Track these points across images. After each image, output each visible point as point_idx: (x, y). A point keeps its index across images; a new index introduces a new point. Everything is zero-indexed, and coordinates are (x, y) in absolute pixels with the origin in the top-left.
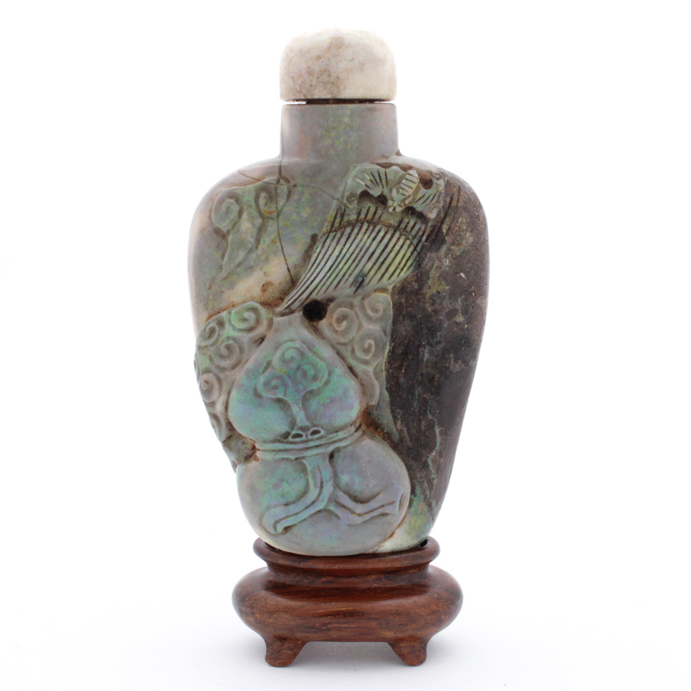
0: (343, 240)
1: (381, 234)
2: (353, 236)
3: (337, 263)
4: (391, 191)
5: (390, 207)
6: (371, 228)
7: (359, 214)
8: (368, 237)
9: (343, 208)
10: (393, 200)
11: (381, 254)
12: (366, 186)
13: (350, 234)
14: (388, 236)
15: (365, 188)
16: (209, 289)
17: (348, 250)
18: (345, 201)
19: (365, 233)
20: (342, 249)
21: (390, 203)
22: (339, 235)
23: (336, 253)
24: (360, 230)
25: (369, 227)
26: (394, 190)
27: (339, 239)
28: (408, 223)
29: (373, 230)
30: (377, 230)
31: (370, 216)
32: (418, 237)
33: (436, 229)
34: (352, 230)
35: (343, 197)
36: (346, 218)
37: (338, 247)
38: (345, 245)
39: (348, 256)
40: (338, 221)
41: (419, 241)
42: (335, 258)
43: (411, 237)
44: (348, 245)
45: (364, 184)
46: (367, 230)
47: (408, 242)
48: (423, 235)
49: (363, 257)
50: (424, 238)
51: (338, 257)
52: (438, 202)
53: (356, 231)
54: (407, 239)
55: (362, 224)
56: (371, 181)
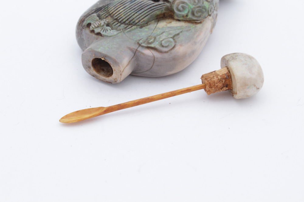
0: (131, 19)
1: (116, 14)
2: (126, 19)
3: (138, 10)
4: (103, 25)
5: (107, 22)
6: (118, 19)
7: (119, 25)
8: (121, 15)
9: (124, 29)
10: (104, 23)
11: (121, 7)
12: (110, 30)
13: (127, 20)
14: (114, 13)
15: (111, 30)
16: (191, 30)
17: (131, 14)
18: (122, 30)
19: (121, 18)
20: (133, 15)
21: (106, 22)
22: (131, 22)
23: (136, 15)
24: (123, 20)
25: (119, 19)
26: (102, 25)
27: (132, 20)
28: (104, 16)
29: (118, 17)
30: (117, 17)
31: (116, 23)
32: (104, 10)
33: (96, 11)
34: (125, 21)
35: (121, 32)
36: (125, 26)
37: (134, 17)
38: (132, 16)
39: (132, 11)
40: (129, 27)
41: (105, 9)
42: (137, 13)
43: (107, 10)
44: (130, 16)
45: (111, 31)
46: (120, 18)
47: (109, 9)
48: (102, 11)
49: (127, 8)
50: (102, 10)
51: (136, 13)
52: (89, 18)
53: (124, 20)
54: (108, 10)
55: (120, 22)
56: (108, 31)
